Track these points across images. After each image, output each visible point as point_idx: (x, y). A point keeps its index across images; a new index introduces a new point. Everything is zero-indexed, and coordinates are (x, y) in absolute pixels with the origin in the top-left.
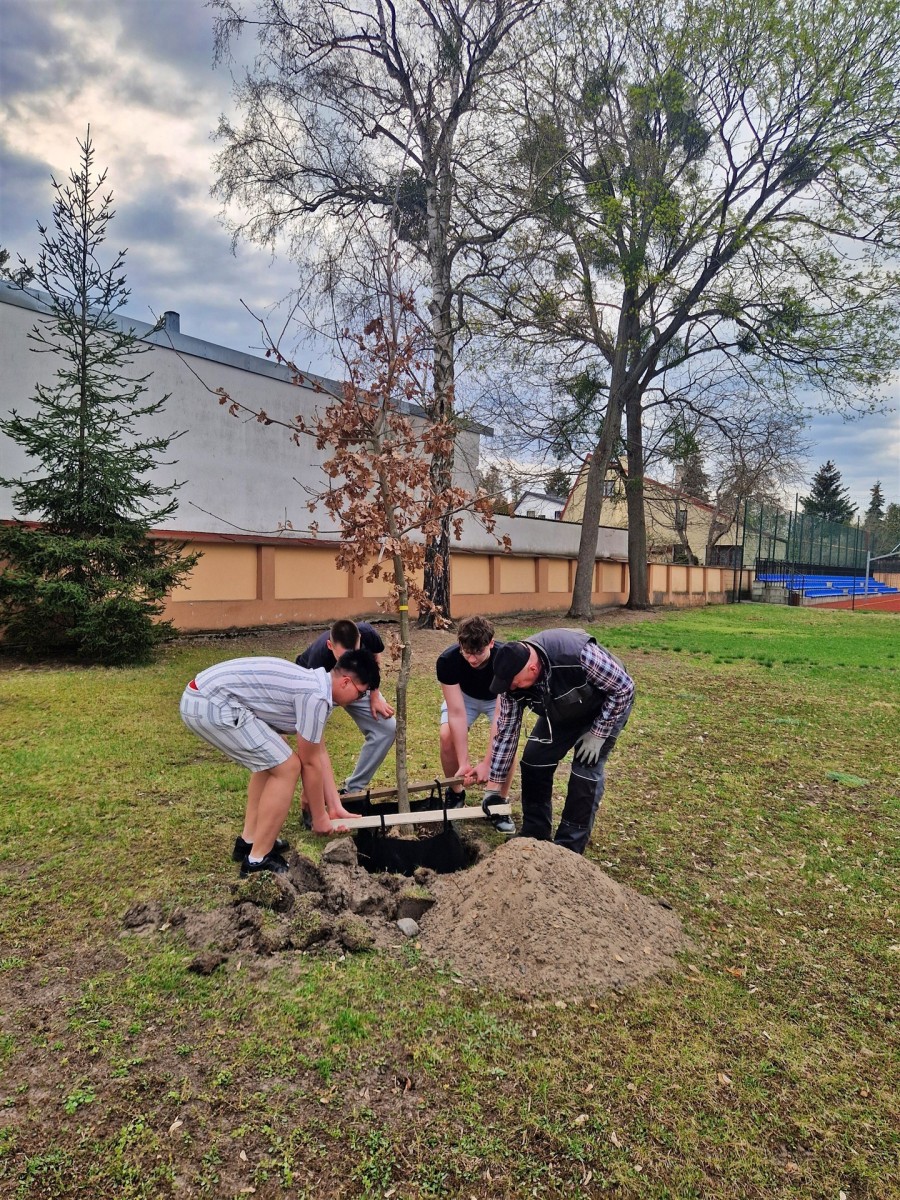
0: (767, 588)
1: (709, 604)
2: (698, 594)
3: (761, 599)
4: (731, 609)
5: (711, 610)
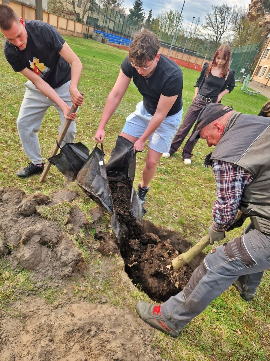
0: (97, 35)
1: (75, 36)
2: (71, 31)
3: (95, 39)
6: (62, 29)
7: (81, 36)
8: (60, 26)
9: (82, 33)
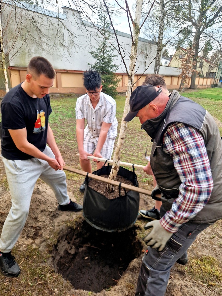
0: (221, 84)
1: (208, 88)
2: (205, 85)
3: (220, 87)
4: (213, 89)
5: (208, 89)
6: (200, 85)
7: (209, 87)
8: (200, 84)
9: (210, 85)
